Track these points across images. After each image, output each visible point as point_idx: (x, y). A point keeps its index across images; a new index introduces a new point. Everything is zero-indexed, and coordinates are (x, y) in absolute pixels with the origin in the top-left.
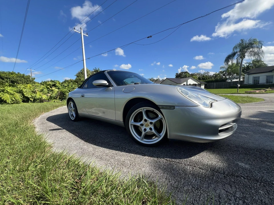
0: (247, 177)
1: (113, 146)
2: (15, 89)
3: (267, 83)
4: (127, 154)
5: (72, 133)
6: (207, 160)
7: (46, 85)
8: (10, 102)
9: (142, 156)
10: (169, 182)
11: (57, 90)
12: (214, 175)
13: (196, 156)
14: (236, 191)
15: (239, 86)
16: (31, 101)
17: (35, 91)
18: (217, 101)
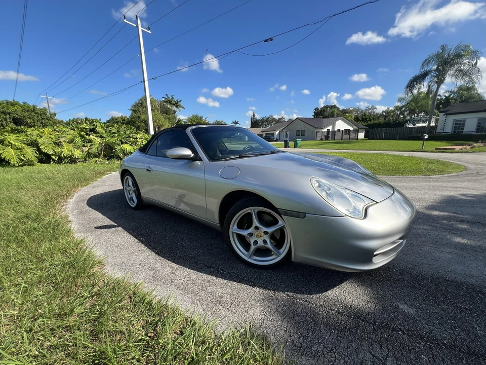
0: (408, 330)
1: (203, 264)
2: (22, 137)
3: (477, 132)
4: (226, 281)
5: (134, 236)
6: (352, 298)
7: (78, 129)
8: (16, 163)
9: (250, 286)
10: (290, 336)
11: (99, 140)
12: (359, 326)
13: (335, 288)
14: (388, 356)
15: (426, 137)
16: (54, 160)
17: (60, 142)
18: (377, 203)
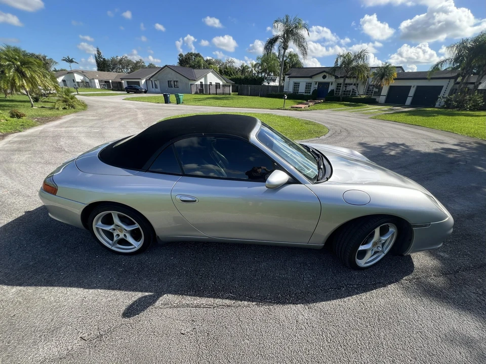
3: (306, 93)
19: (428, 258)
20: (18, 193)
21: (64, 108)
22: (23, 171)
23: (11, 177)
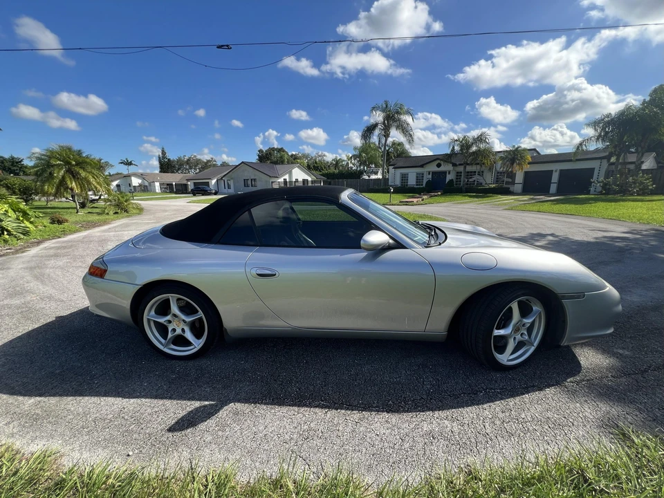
15: (392, 191)
19: (600, 356)
20: (50, 298)
21: (116, 213)
22: (58, 276)
23: (43, 282)
